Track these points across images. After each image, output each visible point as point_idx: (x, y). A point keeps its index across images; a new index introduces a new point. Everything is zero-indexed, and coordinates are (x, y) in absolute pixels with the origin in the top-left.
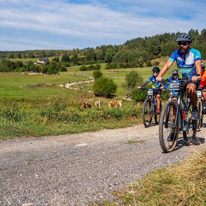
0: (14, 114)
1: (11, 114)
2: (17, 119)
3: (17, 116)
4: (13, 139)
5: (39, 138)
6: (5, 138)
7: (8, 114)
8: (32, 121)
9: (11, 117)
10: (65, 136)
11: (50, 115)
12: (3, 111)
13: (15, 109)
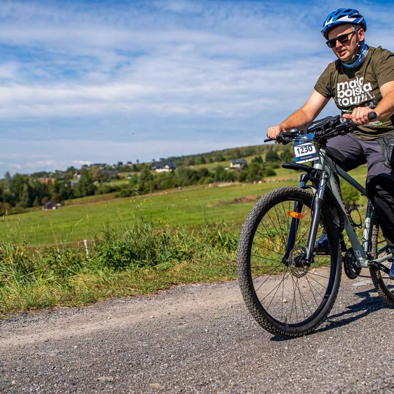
0: (224, 239)
1: (219, 239)
2: (232, 247)
3: (230, 241)
4: (234, 281)
5: (279, 276)
6: (221, 280)
7: (214, 240)
8: (257, 248)
9: (220, 246)
10: (322, 269)
11: (283, 237)
12: (207, 235)
13: (224, 231)
